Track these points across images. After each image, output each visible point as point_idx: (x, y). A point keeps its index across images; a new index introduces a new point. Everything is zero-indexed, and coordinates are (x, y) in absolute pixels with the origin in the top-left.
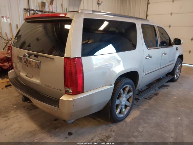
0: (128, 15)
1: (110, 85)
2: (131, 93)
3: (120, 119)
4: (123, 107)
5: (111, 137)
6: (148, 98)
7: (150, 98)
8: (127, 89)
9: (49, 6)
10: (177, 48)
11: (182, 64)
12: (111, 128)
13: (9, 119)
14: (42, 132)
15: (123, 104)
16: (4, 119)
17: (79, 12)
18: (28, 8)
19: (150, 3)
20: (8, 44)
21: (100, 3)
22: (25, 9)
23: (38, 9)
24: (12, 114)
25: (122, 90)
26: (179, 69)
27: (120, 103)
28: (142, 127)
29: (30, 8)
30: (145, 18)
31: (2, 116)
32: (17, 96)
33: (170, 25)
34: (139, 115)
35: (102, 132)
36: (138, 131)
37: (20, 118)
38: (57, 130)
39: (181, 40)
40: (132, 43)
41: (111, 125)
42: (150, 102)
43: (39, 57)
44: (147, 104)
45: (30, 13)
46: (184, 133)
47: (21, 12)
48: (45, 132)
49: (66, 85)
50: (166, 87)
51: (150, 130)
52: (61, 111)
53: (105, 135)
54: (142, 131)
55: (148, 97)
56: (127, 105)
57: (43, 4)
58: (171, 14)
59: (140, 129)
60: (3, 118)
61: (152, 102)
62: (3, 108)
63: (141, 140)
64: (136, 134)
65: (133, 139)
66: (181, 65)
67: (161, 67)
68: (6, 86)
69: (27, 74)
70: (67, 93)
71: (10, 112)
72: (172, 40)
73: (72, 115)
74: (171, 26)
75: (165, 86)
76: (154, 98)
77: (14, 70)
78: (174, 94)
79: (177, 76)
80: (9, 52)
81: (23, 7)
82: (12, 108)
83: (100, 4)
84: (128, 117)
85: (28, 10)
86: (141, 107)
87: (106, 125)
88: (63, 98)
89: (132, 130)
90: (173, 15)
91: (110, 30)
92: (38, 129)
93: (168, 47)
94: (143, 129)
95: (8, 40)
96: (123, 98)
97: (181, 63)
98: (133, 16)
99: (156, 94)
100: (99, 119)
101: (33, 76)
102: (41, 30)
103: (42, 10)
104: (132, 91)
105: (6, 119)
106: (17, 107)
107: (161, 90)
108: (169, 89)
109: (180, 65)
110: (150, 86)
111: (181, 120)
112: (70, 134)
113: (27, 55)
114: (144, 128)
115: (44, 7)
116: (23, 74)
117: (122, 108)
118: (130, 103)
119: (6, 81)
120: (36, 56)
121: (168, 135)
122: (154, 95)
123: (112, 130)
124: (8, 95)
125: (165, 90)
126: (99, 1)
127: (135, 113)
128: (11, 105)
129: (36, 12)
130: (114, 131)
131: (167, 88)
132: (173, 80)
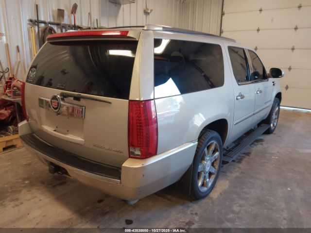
0: (191, 30)
1: (192, 142)
2: (217, 154)
3: (204, 195)
4: (207, 175)
5: (194, 224)
6: (237, 161)
7: (240, 161)
8: (213, 148)
9: (69, 17)
10: (273, 82)
11: (281, 107)
12: (190, 209)
13: (22, 203)
14: (82, 222)
15: (207, 171)
16: (12, 204)
17: (145, 28)
18: (36, 19)
19: (225, 12)
20: (3, 77)
21: (149, 11)
22: (31, 21)
23: (52, 21)
24: (25, 195)
25: (206, 150)
26: (276, 115)
27: (203, 169)
28: (237, 205)
29: (39, 19)
30: (219, 35)
31: (9, 198)
32: (26, 165)
33: (256, 47)
34: (229, 186)
35: (179, 215)
36: (233, 212)
37: (40, 200)
38: (107, 217)
39: (282, 70)
40: (203, 74)
41: (190, 204)
42: (241, 165)
43: (82, 100)
44: (237, 169)
45: (38, 28)
46: (301, 212)
47: (25, 25)
48: (87, 222)
49: (131, 144)
50: (260, 143)
51: (250, 210)
52: (123, 185)
53: (183, 221)
54: (239, 211)
55: (237, 159)
56: (211, 171)
57: (61, 13)
58: (258, 30)
59: (236, 208)
60: (12, 201)
61: (243, 165)
62: (6, 186)
63: (240, 225)
64: (231, 216)
65: (229, 225)
66: (279, 108)
67: (255, 112)
68: (4, 149)
69: (57, 127)
70: (132, 156)
71: (20, 191)
72: (268, 71)
73: (140, 191)
74: (258, 48)
75: (258, 141)
76: (245, 159)
77: (27, 121)
78: (273, 152)
79: (273, 125)
80: (7, 91)
81: (28, 18)
82: (23, 185)
83: (148, 13)
84: (213, 191)
85: (35, 22)
86: (229, 174)
87: (182, 205)
88: (126, 164)
89: (223, 211)
90: (260, 31)
91: (172, 55)
92: (74, 217)
93: (261, 81)
94: (239, 208)
95: (3, 72)
96: (207, 162)
97: (279, 105)
98: (200, 31)
99: (248, 154)
100: (169, 197)
101: (68, 131)
102: (68, 58)
103: (58, 22)
104: (218, 149)
105: (16, 203)
106: (30, 182)
107: (253, 147)
108: (265, 145)
109: (277, 109)
110: (239, 141)
111: (292, 191)
112: (129, 222)
113: (59, 96)
114: (240, 206)
115: (61, 18)
116: (49, 129)
117: (205, 176)
118: (215, 168)
119: (3, 140)
120: (77, 98)
121: (278, 216)
122: (243, 155)
123: (194, 213)
124: (10, 163)
125: (259, 147)
126: (148, 9)
127: (223, 185)
128: (20, 181)
129: (49, 25)
130: (196, 214)
131: (262, 144)
132: (269, 132)
